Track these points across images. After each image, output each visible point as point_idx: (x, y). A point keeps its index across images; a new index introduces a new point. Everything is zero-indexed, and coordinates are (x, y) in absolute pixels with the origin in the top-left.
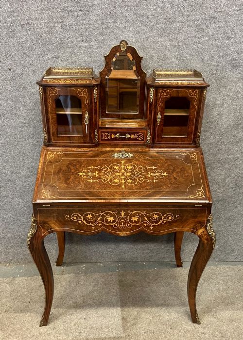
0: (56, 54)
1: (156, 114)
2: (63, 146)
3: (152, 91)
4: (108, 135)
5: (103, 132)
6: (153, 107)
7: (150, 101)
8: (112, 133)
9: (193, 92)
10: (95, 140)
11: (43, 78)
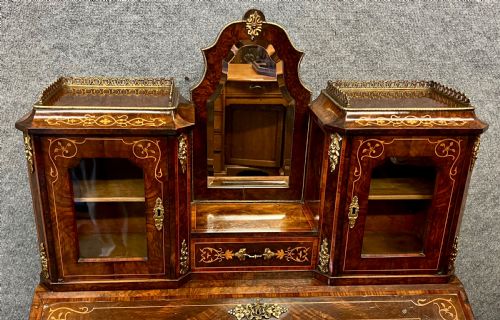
0: (62, 40)
1: (345, 201)
2: (93, 288)
3: (336, 142)
4: (214, 253)
5: (203, 246)
6: (339, 183)
7: (330, 168)
8: (226, 247)
9: (447, 144)
10: (181, 267)
11: (34, 113)
